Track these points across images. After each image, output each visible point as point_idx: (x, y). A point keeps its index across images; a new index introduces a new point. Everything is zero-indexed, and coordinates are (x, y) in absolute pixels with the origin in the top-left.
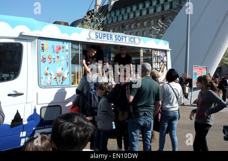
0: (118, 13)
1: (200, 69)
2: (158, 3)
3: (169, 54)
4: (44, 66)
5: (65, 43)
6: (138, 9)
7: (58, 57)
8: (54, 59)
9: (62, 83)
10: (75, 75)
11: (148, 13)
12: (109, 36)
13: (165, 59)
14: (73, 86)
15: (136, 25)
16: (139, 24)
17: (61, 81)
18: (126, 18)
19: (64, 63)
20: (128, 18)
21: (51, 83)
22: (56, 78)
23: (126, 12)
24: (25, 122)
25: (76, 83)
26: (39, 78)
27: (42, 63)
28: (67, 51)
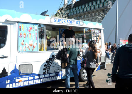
0: (77, 9)
1: (125, 41)
2: (101, 2)
3: (102, 31)
4: (21, 40)
5: (35, 25)
6: (89, 6)
7: (30, 34)
8: (28, 35)
9: (33, 50)
10: (41, 45)
11: (94, 8)
12: (63, 20)
13: (100, 35)
14: (40, 52)
15: (88, 16)
16: (89, 15)
17: (32, 49)
18: (81, 11)
19: (34, 38)
20: (83, 11)
21: (25, 50)
22: (29, 47)
23: (82, 8)
24: (9, 74)
25: (42, 50)
26: (18, 47)
27: (20, 38)
28: (36, 30)
